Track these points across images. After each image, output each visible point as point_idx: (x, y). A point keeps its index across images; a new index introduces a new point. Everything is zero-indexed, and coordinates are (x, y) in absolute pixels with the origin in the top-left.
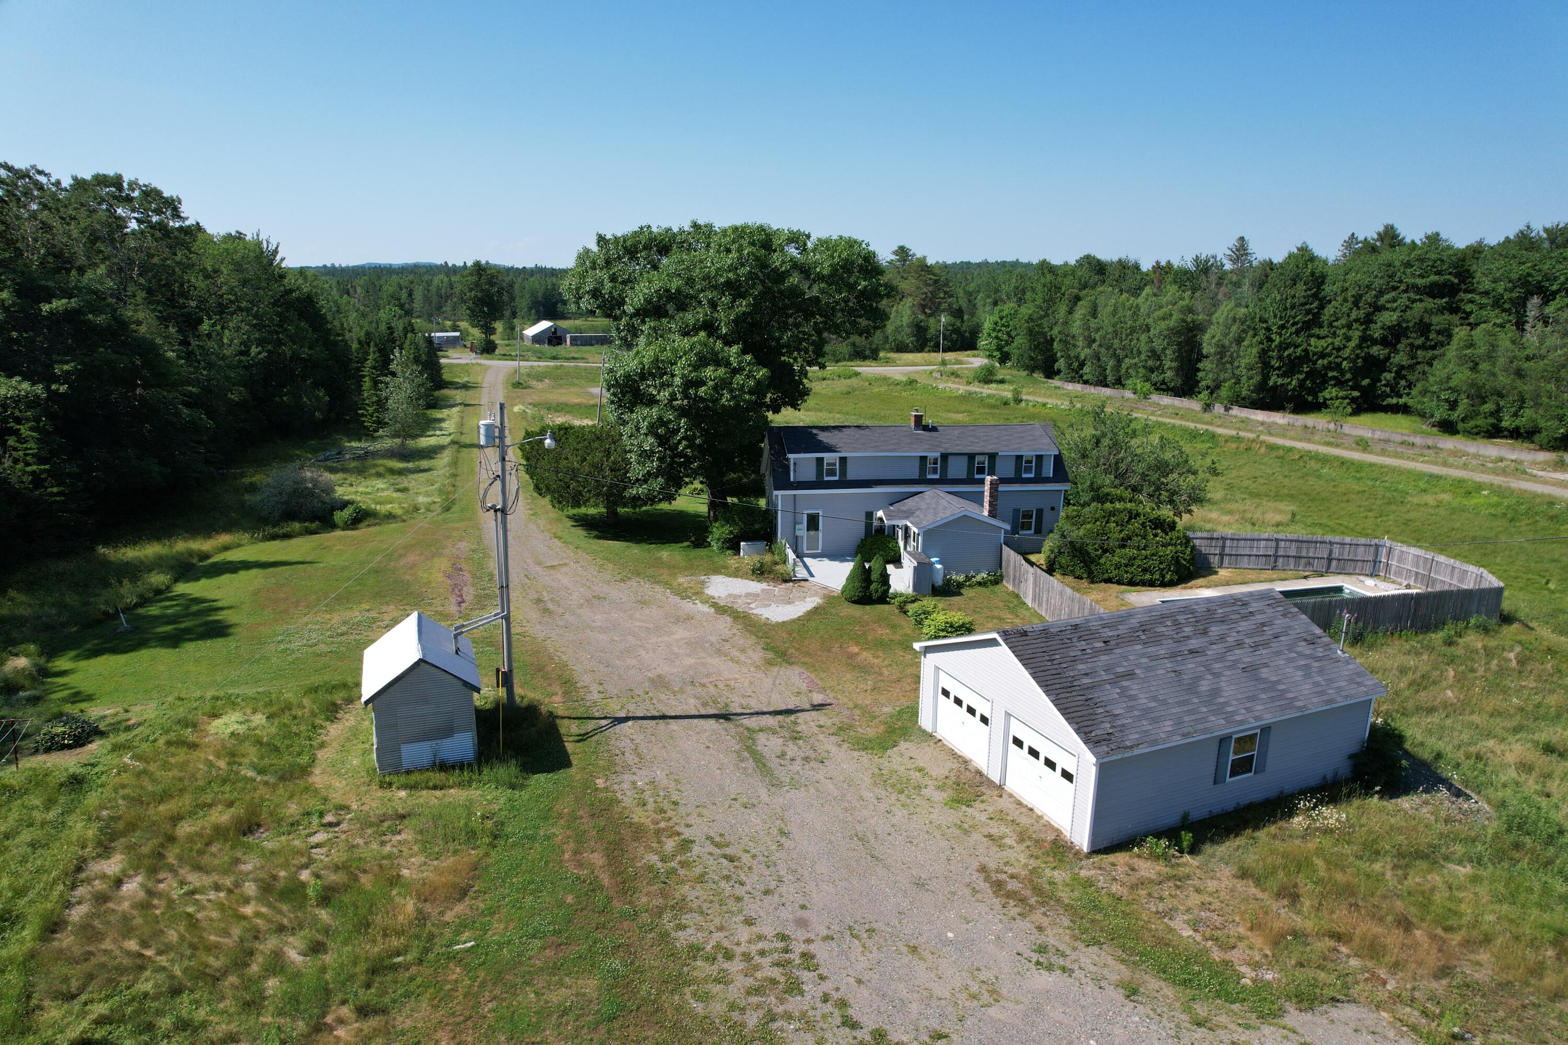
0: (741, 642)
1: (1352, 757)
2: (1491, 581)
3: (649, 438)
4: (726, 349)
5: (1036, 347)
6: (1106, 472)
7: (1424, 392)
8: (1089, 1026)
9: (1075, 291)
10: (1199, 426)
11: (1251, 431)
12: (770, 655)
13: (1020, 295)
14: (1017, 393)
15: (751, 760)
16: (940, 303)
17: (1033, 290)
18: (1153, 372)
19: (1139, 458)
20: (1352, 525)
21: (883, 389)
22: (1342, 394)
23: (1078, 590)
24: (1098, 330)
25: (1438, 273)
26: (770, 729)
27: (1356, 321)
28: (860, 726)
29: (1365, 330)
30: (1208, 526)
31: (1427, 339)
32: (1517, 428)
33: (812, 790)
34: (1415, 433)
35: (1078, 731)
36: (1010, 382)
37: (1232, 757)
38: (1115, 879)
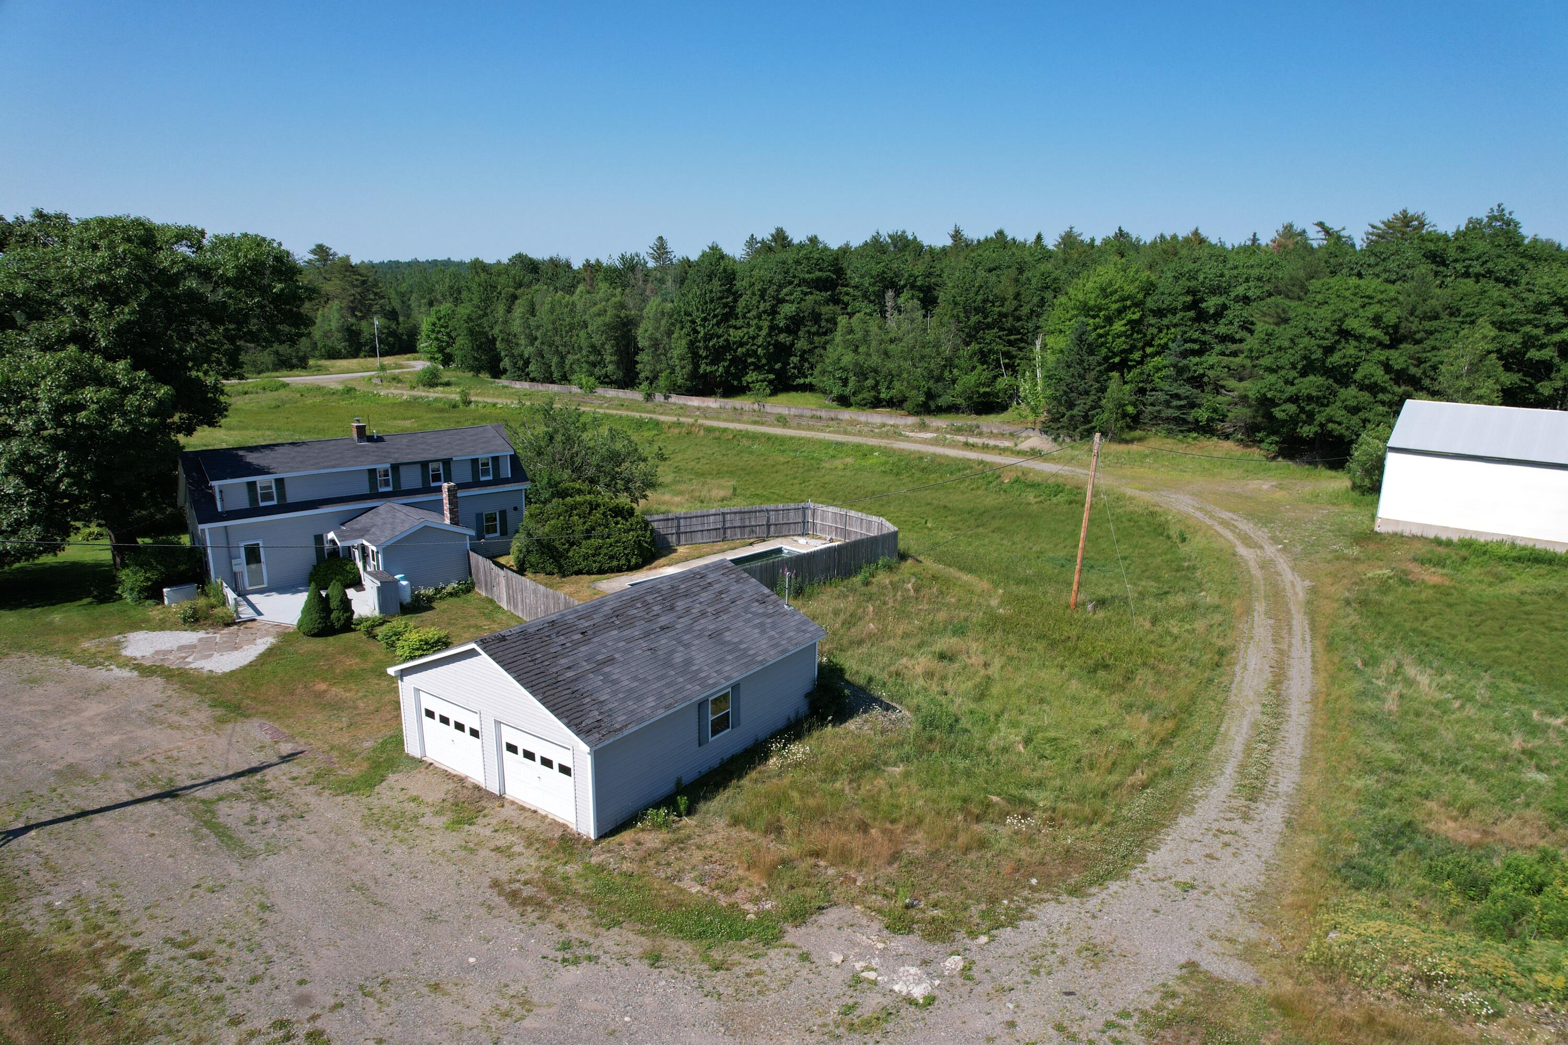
0: (180, 704)
1: (808, 695)
2: (890, 527)
3: (11, 478)
4: (109, 365)
5: (479, 347)
6: (563, 467)
7: (823, 372)
8: (621, 1005)
9: (512, 290)
10: (644, 415)
11: (689, 416)
12: (219, 712)
13: (456, 294)
14: (464, 394)
15: (212, 836)
16: (371, 305)
17: (469, 289)
18: (595, 366)
19: (592, 451)
20: (782, 493)
21: (318, 400)
22: (761, 377)
23: (551, 586)
24: (538, 327)
25: (820, 270)
26: (232, 795)
27: (765, 312)
28: (341, 768)
29: (772, 320)
30: (663, 508)
31: (820, 326)
32: (892, 398)
33: (294, 851)
34: (821, 407)
35: (568, 725)
36: (457, 384)
37: (711, 718)
38: (624, 858)
